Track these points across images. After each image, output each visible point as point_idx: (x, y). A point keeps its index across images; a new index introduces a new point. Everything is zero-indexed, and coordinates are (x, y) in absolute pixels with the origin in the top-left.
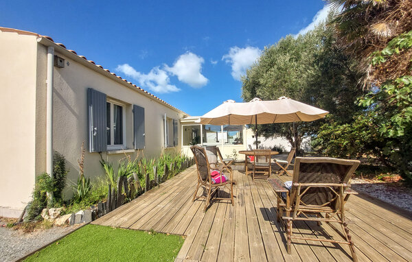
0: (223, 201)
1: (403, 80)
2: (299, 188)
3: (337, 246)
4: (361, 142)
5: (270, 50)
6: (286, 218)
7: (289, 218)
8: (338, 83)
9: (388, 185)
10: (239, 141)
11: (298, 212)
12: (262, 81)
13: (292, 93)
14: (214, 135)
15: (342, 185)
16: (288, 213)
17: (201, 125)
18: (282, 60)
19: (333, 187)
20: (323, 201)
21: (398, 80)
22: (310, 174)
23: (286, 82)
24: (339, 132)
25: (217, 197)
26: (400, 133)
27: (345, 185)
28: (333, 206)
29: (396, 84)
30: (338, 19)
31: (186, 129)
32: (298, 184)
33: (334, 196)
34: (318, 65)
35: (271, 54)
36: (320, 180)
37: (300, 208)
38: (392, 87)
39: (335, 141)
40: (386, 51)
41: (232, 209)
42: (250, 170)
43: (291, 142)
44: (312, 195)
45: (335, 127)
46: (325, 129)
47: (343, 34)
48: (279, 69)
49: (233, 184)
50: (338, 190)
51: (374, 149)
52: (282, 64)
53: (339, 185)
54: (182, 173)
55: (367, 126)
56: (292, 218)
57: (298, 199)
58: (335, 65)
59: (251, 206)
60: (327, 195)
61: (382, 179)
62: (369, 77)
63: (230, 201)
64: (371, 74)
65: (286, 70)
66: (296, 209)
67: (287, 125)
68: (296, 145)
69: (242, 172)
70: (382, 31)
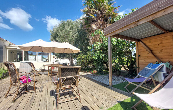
0: (30, 92)
1: (98, 43)
2: (62, 80)
3: (77, 99)
4: (89, 61)
5: (63, 22)
6: (57, 93)
7: (58, 93)
8: (84, 41)
9: (94, 74)
10: (47, 60)
11: (62, 89)
12: (59, 34)
13: (70, 42)
14: (33, 57)
15: (77, 76)
16: (58, 91)
17: (23, 51)
18: (67, 28)
19: (74, 77)
20: (72, 83)
21: (97, 43)
22: (66, 73)
23: (68, 37)
24: (83, 57)
25: (26, 90)
26: (97, 59)
27: (78, 76)
28: (75, 84)
29: (96, 44)
30: (84, 18)
31: (11, 52)
32: (61, 78)
33: (75, 80)
34: (78, 33)
35: (63, 24)
36: (70, 75)
37: (63, 88)
38: (95, 44)
39: (82, 60)
40: (95, 33)
41: (34, 96)
42: (50, 73)
43: (70, 61)
44: (67, 81)
45: (82, 56)
46: (80, 56)
47: (85, 24)
48: (66, 31)
49: (36, 82)
50: (76, 78)
51: (92, 63)
52: (67, 29)
53: (76, 76)
54: (3, 80)
55: (90, 56)
56: (59, 93)
57: (62, 84)
58: (83, 35)
59: (46, 91)
60: (72, 80)
61: (93, 72)
62: (91, 41)
63: (34, 91)
64: (91, 40)
65: (68, 32)
66: (61, 88)
67: (68, 54)
68: (71, 62)
69: (46, 75)
70: (94, 27)
